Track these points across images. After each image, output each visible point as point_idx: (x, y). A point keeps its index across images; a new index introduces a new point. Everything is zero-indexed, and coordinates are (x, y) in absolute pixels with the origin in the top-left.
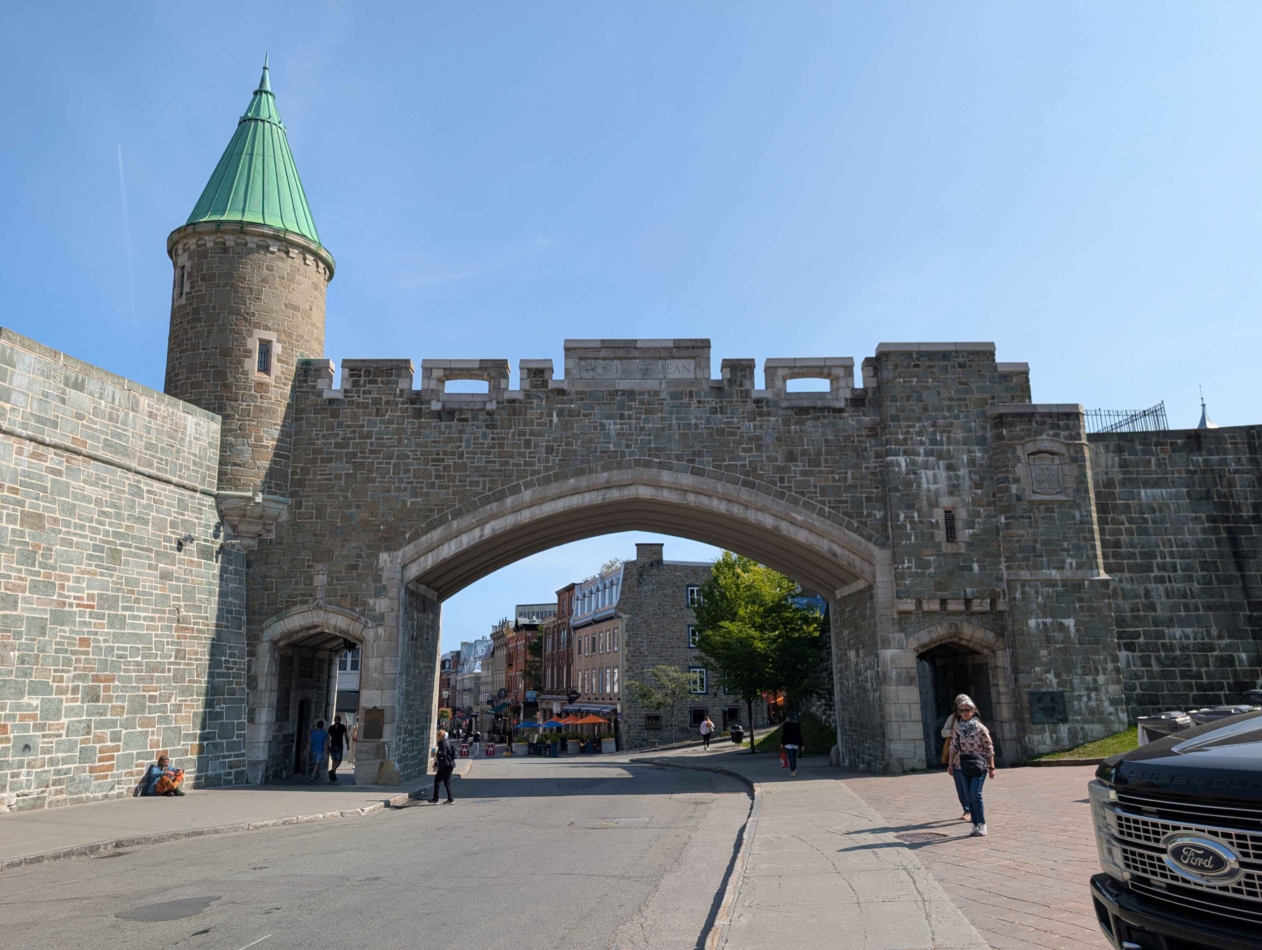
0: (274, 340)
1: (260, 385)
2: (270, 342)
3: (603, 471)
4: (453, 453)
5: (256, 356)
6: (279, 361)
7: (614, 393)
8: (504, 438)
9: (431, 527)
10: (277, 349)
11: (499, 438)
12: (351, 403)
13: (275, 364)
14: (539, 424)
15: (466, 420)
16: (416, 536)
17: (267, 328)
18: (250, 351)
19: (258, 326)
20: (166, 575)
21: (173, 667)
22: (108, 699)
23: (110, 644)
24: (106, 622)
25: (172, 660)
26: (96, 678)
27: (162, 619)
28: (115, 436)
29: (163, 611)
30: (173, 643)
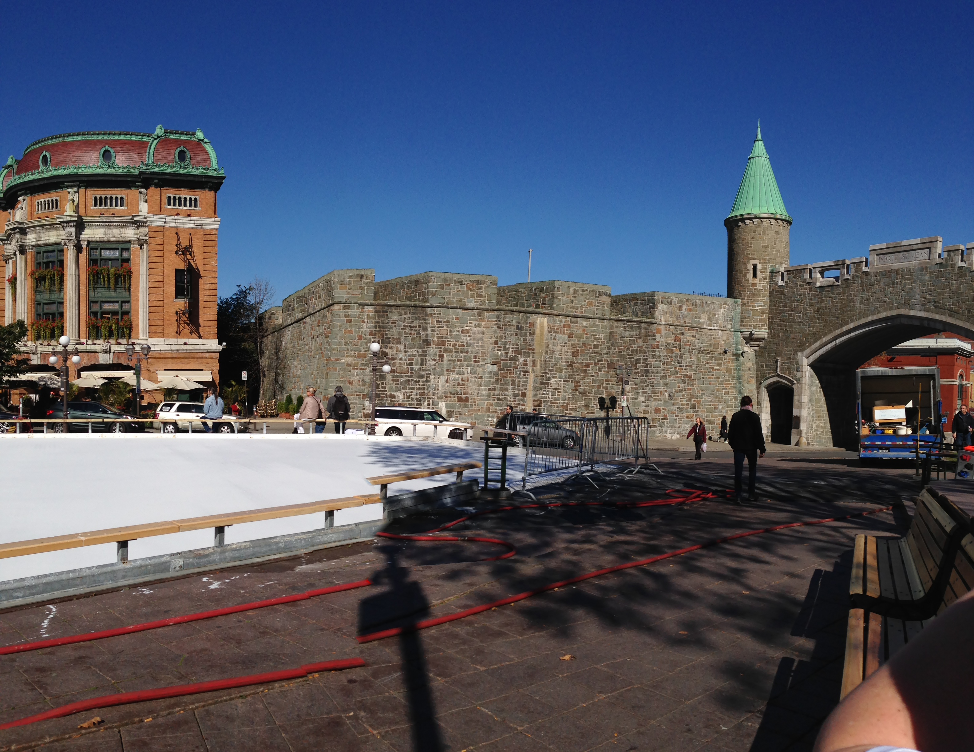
0: (758, 263)
1: (754, 284)
2: (756, 264)
3: (884, 312)
4: (823, 307)
5: (752, 272)
6: (761, 272)
7: (890, 272)
8: (843, 299)
9: (815, 341)
10: (759, 267)
11: (841, 299)
12: (787, 287)
13: (758, 273)
14: (857, 291)
15: (828, 291)
16: (810, 345)
17: (755, 259)
18: (749, 270)
19: (751, 259)
20: (719, 365)
21: (724, 398)
22: (699, 408)
23: (699, 390)
24: (697, 382)
25: (723, 395)
26: (694, 401)
27: (718, 381)
28: (696, 318)
29: (718, 378)
30: (723, 389)
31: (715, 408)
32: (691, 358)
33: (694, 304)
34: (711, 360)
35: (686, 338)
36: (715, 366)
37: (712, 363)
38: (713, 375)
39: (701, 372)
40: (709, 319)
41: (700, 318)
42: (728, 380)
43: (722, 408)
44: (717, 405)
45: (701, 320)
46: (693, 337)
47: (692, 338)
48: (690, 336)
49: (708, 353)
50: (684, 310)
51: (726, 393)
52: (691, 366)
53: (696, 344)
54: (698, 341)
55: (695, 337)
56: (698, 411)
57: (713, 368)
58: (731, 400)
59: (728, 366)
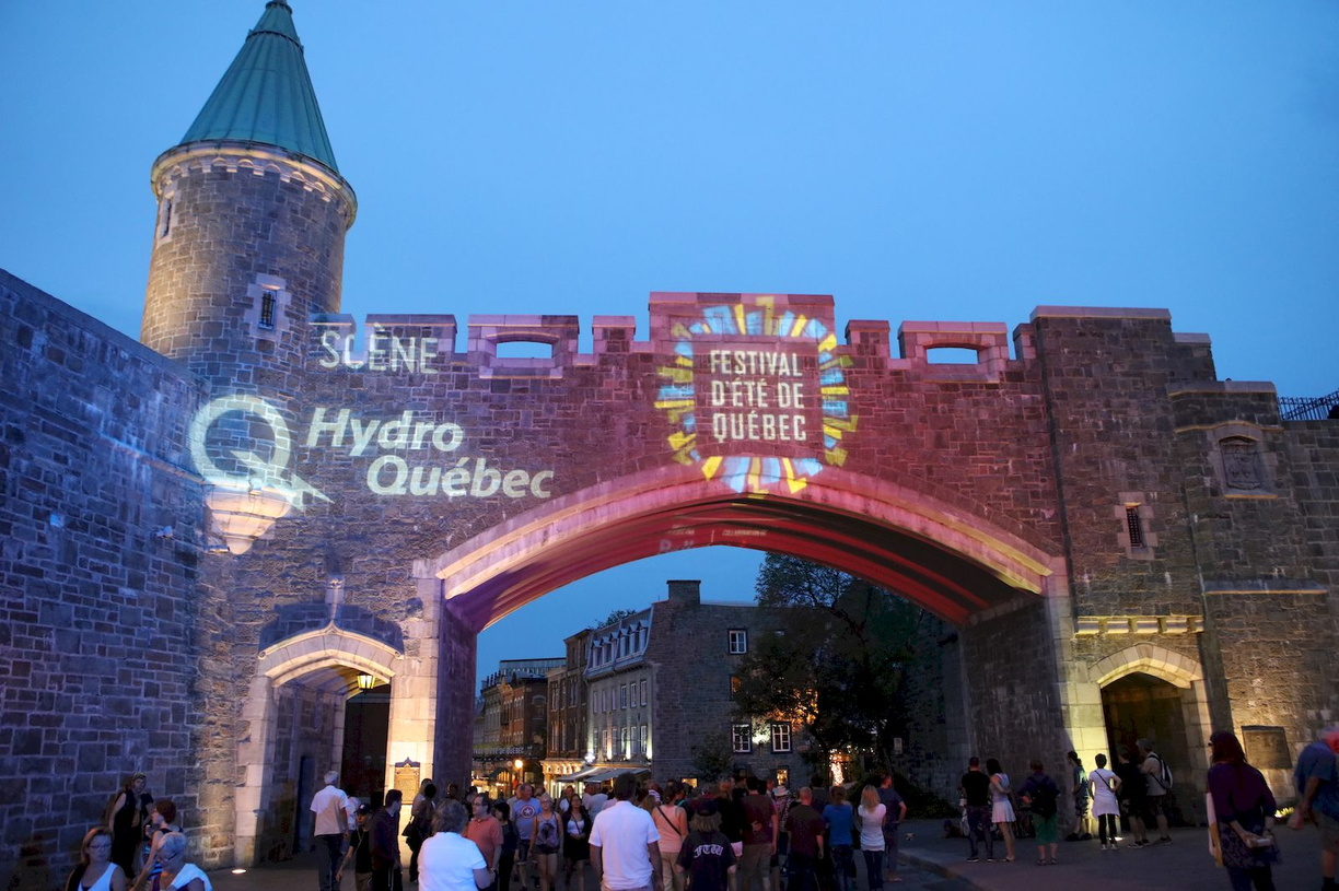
0: (282, 288)
2: (274, 291)
4: (508, 433)
5: (258, 307)
6: (287, 314)
8: (573, 415)
9: (480, 528)
10: (284, 299)
11: (567, 415)
13: (280, 317)
16: (459, 540)
17: (273, 273)
18: (251, 299)
19: (262, 269)
20: (135, 583)
21: (143, 708)
22: (51, 749)
23: (58, 672)
24: (53, 641)
25: (142, 697)
26: (36, 720)
27: (128, 642)
28: (75, 392)
29: (130, 632)
30: (143, 675)
31: (113, 750)
32: (42, 539)
33: (77, 340)
34: (113, 559)
35: (30, 457)
36: (122, 584)
37: (115, 569)
38: (112, 617)
39: (74, 600)
40: (118, 411)
41: (89, 397)
42: (158, 643)
43: (135, 751)
44: (117, 737)
45: (92, 408)
46: (57, 458)
47: (53, 463)
48: (45, 453)
49: (103, 533)
50: (35, 350)
51: (152, 691)
52: (39, 573)
53: (65, 489)
54: (72, 478)
55: (65, 460)
56: (47, 762)
57: (115, 590)
58: (164, 717)
59: (161, 590)
